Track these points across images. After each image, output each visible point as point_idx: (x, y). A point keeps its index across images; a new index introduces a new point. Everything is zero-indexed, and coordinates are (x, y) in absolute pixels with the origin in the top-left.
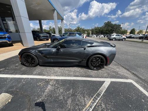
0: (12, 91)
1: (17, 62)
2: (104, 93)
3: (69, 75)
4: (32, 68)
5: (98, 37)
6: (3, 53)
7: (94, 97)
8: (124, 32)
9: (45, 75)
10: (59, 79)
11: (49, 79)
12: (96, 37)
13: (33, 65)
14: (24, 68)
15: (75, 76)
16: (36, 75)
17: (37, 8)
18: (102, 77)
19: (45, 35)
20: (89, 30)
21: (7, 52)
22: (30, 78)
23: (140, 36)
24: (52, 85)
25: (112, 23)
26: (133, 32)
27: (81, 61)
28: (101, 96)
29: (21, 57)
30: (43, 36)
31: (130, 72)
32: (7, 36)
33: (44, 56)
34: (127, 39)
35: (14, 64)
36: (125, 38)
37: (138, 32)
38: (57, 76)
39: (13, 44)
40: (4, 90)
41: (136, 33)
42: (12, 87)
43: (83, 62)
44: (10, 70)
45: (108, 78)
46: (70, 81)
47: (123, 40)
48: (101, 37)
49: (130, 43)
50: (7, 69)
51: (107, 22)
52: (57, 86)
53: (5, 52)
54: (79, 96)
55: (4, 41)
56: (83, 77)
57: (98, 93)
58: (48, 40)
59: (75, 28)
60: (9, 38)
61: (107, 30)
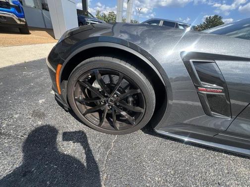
32: (13, 2)
60: (19, 7)
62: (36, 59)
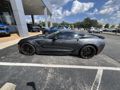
0: (14, 80)
1: (16, 51)
2: (101, 81)
3: (64, 64)
4: (30, 56)
5: (79, 30)
6: (2, 42)
7: (93, 86)
8: (100, 27)
9: (43, 63)
10: (56, 68)
11: (47, 68)
12: (77, 30)
13: (30, 53)
14: (23, 56)
15: (70, 64)
16: (34, 63)
17: (31, 5)
18: (94, 66)
19: (37, 27)
20: (72, 24)
21: (6, 41)
22: (30, 66)
23: (113, 30)
24: (51, 74)
25: (90, 19)
26: (107, 26)
27: (74, 51)
28: (99, 84)
29: (20, 46)
30: (35, 28)
31: (116, 60)
32: (6, 28)
33: (41, 46)
34: (103, 32)
35: (13, 52)
36: (102, 31)
37: (111, 27)
38: (53, 64)
39: (11, 35)
40: (7, 78)
41: (110, 27)
42: (14, 76)
43: (76, 51)
44: (10, 58)
45: (100, 66)
46: (67, 69)
47: (100, 33)
48: (81, 30)
49: (106, 36)
50: (8, 57)
51: (86, 18)
52: (56, 74)
53: (4, 41)
54: (79, 84)
55: (3, 32)
56: (77, 65)
57: (95, 81)
58: (39, 31)
59: (60, 23)
60: (7, 29)
61: (86, 25)
62: (13, 44)
